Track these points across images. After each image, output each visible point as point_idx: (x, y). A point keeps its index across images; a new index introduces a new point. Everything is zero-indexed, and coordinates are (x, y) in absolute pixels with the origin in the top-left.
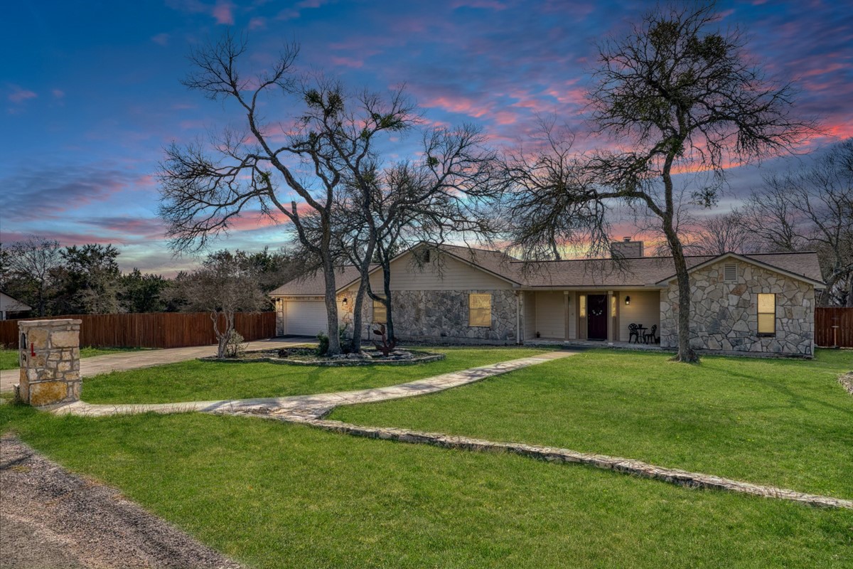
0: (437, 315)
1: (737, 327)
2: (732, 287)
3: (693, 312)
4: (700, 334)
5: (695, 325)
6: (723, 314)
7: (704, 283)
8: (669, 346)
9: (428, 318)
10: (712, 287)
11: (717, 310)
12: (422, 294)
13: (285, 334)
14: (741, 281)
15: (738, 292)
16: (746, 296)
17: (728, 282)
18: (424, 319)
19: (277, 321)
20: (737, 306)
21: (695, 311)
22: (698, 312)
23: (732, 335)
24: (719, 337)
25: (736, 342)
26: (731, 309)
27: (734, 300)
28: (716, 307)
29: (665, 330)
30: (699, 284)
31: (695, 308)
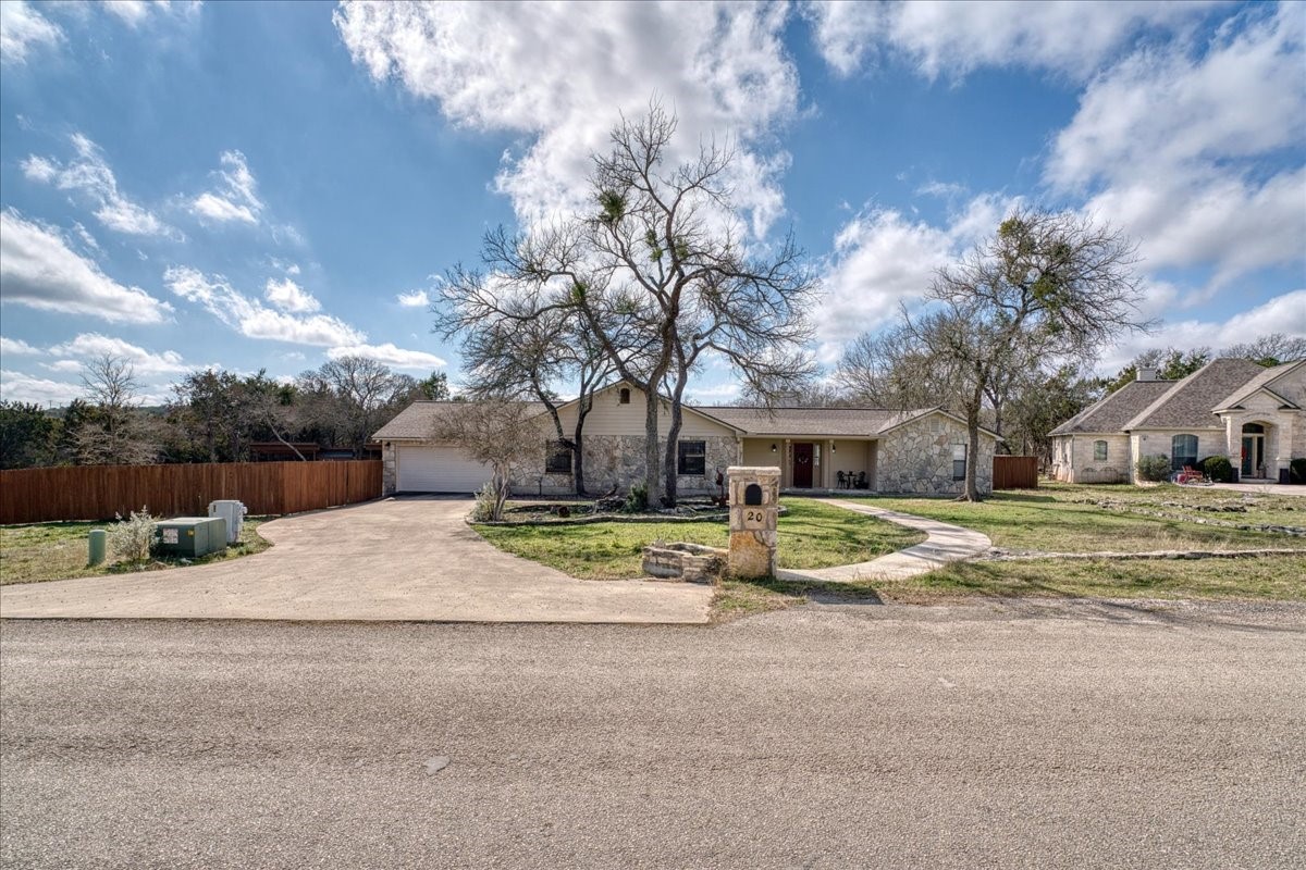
0: (639, 463)
1: (939, 473)
2: (936, 438)
4: (910, 479)
5: (907, 471)
6: (929, 461)
7: (915, 435)
8: (885, 490)
9: (626, 468)
10: (921, 438)
11: (924, 458)
12: (619, 439)
13: (397, 490)
14: (943, 433)
15: (940, 442)
16: (946, 446)
17: (933, 434)
18: (620, 469)
19: (385, 473)
20: (940, 455)
21: (906, 459)
22: (909, 459)
23: (935, 479)
24: (925, 481)
25: (938, 486)
26: (935, 457)
27: (937, 449)
28: (923, 455)
29: (881, 476)
30: (911, 435)
31: (907, 456)
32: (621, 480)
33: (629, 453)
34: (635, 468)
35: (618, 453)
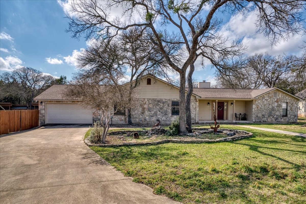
0: (155, 110)
1: (277, 114)
2: (276, 100)
3: (264, 109)
4: (266, 116)
5: (264, 113)
6: (273, 109)
7: (267, 98)
8: (256, 121)
9: (149, 112)
10: (269, 100)
11: (271, 108)
12: (146, 100)
13: (46, 123)
14: (278, 98)
15: (277, 101)
16: (279, 103)
17: (274, 98)
18: (147, 113)
19: (40, 115)
20: (277, 106)
21: (264, 108)
22: (265, 108)
23: (275, 116)
24: (271, 117)
25: (276, 119)
26: (275, 107)
27: (276, 104)
28: (271, 107)
29: (254, 115)
30: (265, 98)
31: (264, 107)
32: (147, 118)
33: (151, 106)
34: (153, 112)
35: (146, 106)
